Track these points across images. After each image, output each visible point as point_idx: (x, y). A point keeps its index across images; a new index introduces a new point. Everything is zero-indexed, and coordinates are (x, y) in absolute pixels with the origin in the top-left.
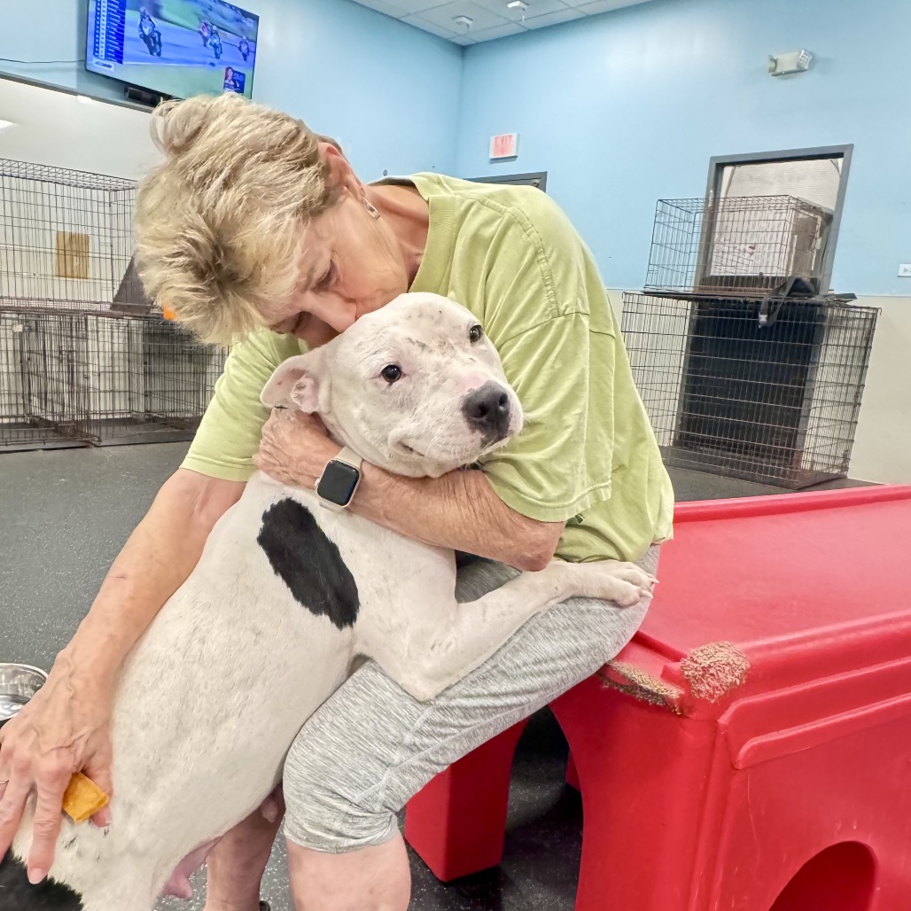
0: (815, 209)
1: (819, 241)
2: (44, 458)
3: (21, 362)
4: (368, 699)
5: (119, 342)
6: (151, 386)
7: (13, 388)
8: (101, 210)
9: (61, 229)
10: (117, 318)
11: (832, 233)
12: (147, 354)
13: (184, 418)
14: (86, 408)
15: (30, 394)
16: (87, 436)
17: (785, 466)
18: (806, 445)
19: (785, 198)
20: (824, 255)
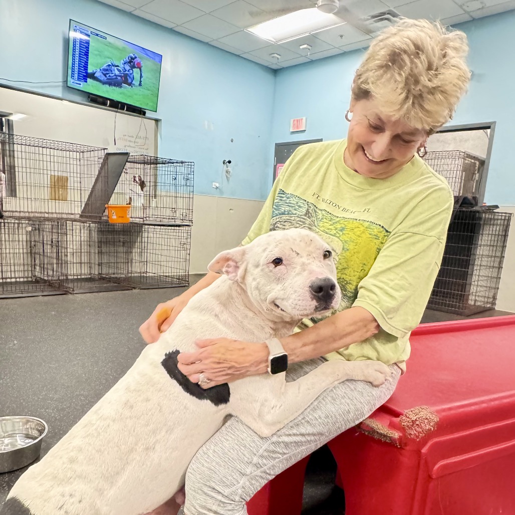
0: (474, 158)
1: (477, 175)
2: (42, 300)
3: (30, 247)
4: (233, 437)
5: (85, 235)
6: (101, 260)
7: (26, 262)
8: (75, 163)
9: (53, 174)
10: (83, 223)
11: (485, 171)
12: (100, 242)
13: (120, 278)
14: (66, 273)
15: (35, 265)
16: (67, 288)
17: (459, 303)
18: (471, 291)
19: (457, 152)
20: (481, 184)
